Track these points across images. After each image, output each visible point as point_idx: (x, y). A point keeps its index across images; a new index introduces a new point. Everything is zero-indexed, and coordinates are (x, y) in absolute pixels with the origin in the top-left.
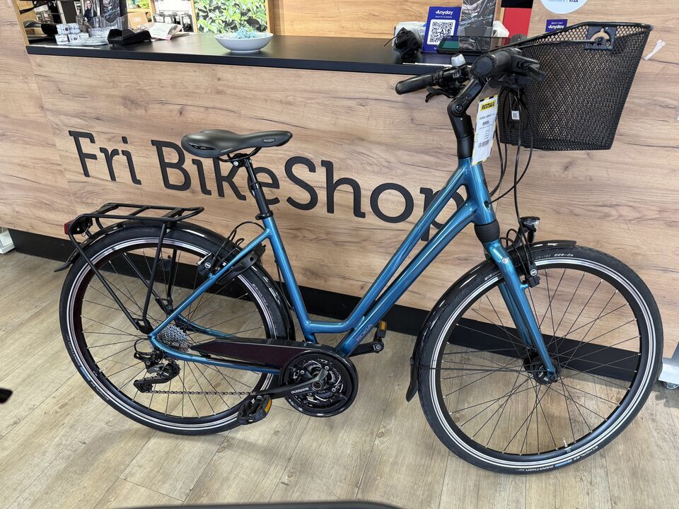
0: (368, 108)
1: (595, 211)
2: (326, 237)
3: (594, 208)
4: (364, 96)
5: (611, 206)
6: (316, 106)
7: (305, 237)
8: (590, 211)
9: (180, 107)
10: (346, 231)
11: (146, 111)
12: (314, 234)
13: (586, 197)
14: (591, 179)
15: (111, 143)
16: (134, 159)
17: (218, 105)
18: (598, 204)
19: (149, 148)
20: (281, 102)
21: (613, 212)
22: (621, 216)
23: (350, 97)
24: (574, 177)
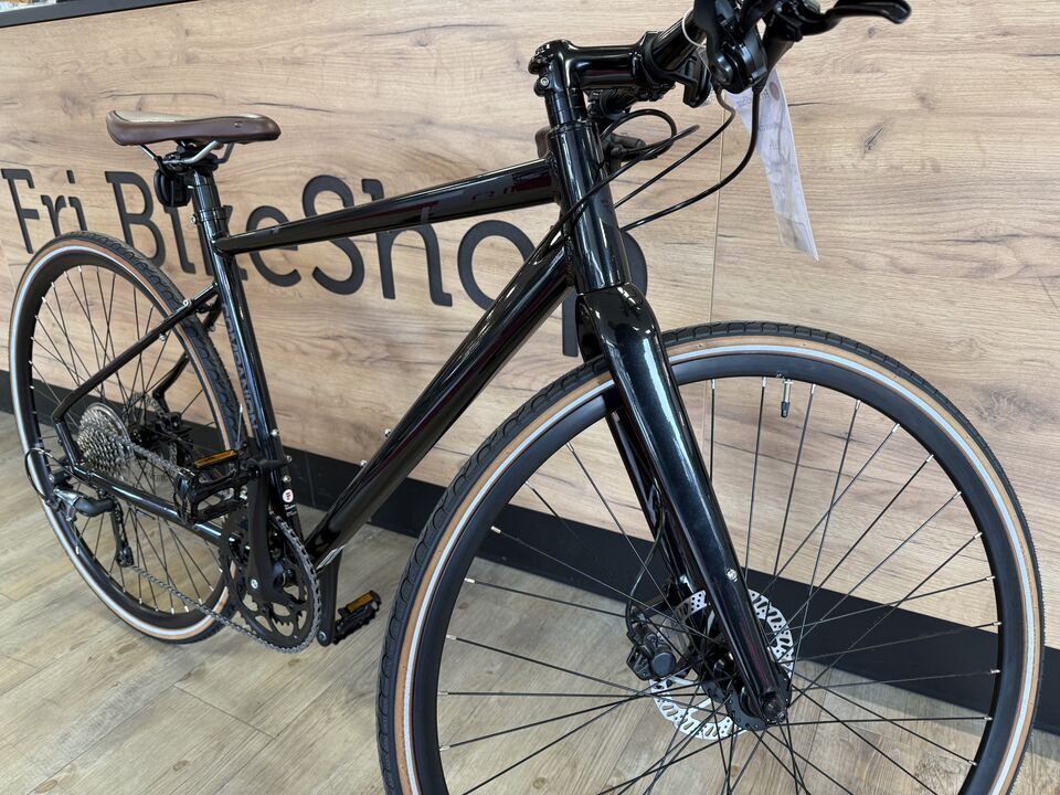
0: (432, 47)
1: (955, 258)
2: (387, 354)
3: (952, 250)
4: (423, 21)
5: (998, 240)
6: (342, 59)
7: (350, 354)
8: (942, 257)
9: (137, 99)
10: (421, 339)
11: (93, 115)
12: (365, 347)
13: (927, 218)
14: (936, 169)
15: (54, 185)
17: (190, 86)
18: (962, 236)
19: (103, 189)
20: (284, 61)
21: (1005, 256)
22: (1027, 266)
23: (399, 28)
24: (892, 167)
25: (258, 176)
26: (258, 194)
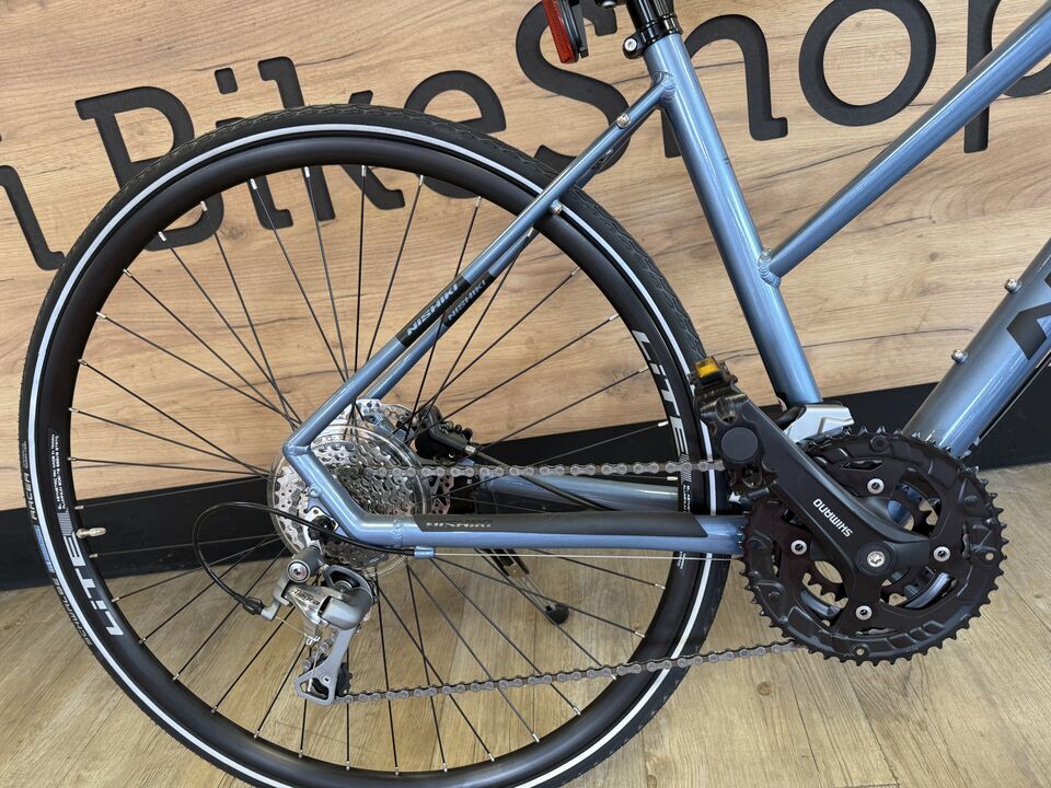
2: (669, 243)
16: (30, 186)
19: (74, 133)
25: (426, 27)
26: (424, 57)
